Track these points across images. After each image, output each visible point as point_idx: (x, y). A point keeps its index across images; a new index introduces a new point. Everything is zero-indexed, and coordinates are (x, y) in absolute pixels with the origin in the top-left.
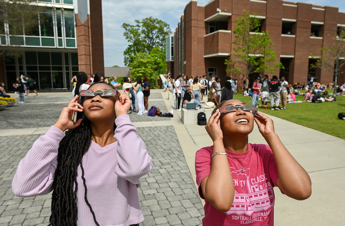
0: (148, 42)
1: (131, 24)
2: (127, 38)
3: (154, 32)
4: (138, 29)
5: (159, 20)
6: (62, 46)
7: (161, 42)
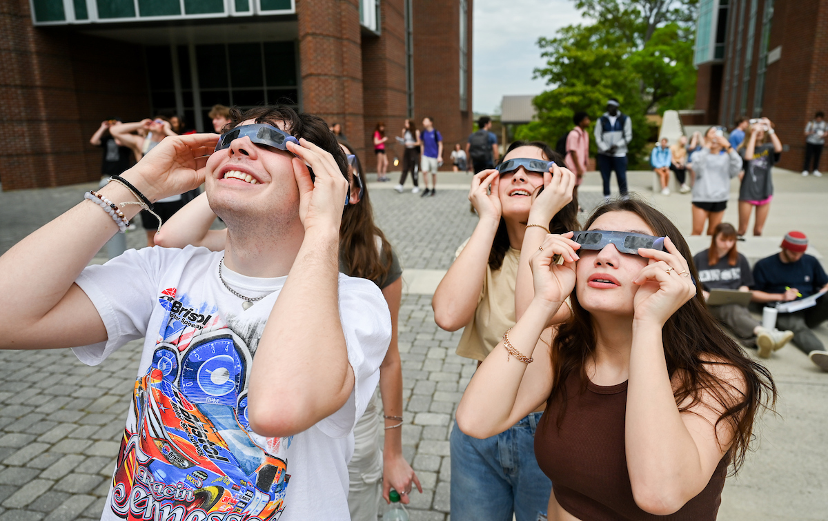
0: (643, 14)
2: (580, 5)
6: (247, 9)
7: (689, 9)
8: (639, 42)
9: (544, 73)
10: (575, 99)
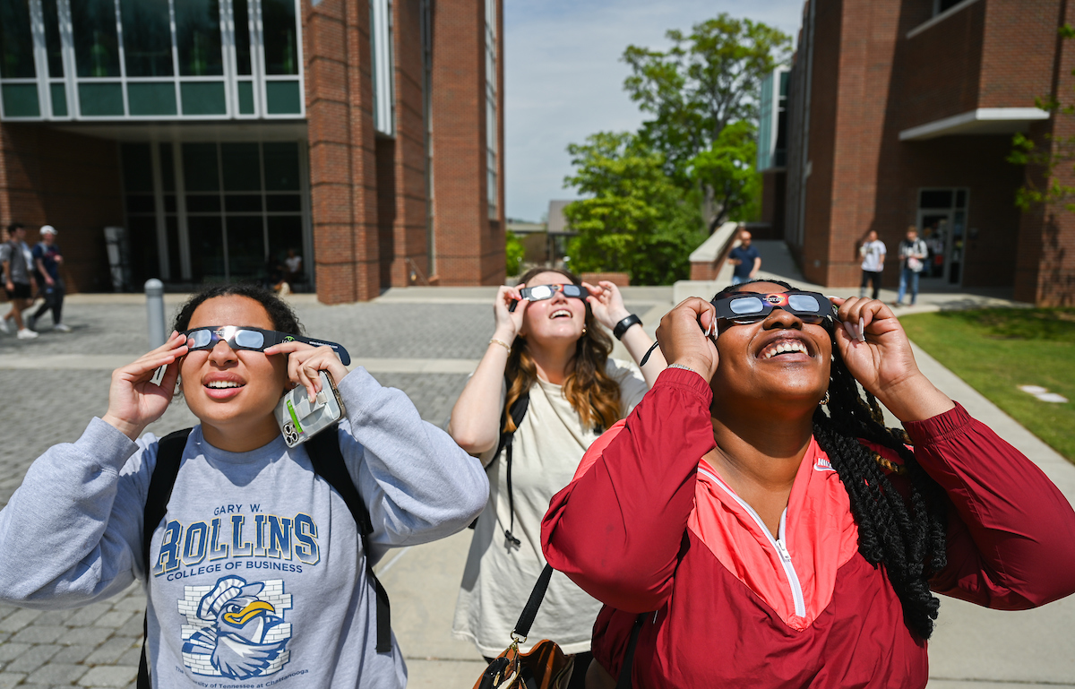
1: (653, 49)
2: (637, 97)
3: (734, 69)
4: (677, 64)
5: (755, 24)
6: (252, 111)
8: (707, 141)
9: (575, 182)
10: (605, 211)
